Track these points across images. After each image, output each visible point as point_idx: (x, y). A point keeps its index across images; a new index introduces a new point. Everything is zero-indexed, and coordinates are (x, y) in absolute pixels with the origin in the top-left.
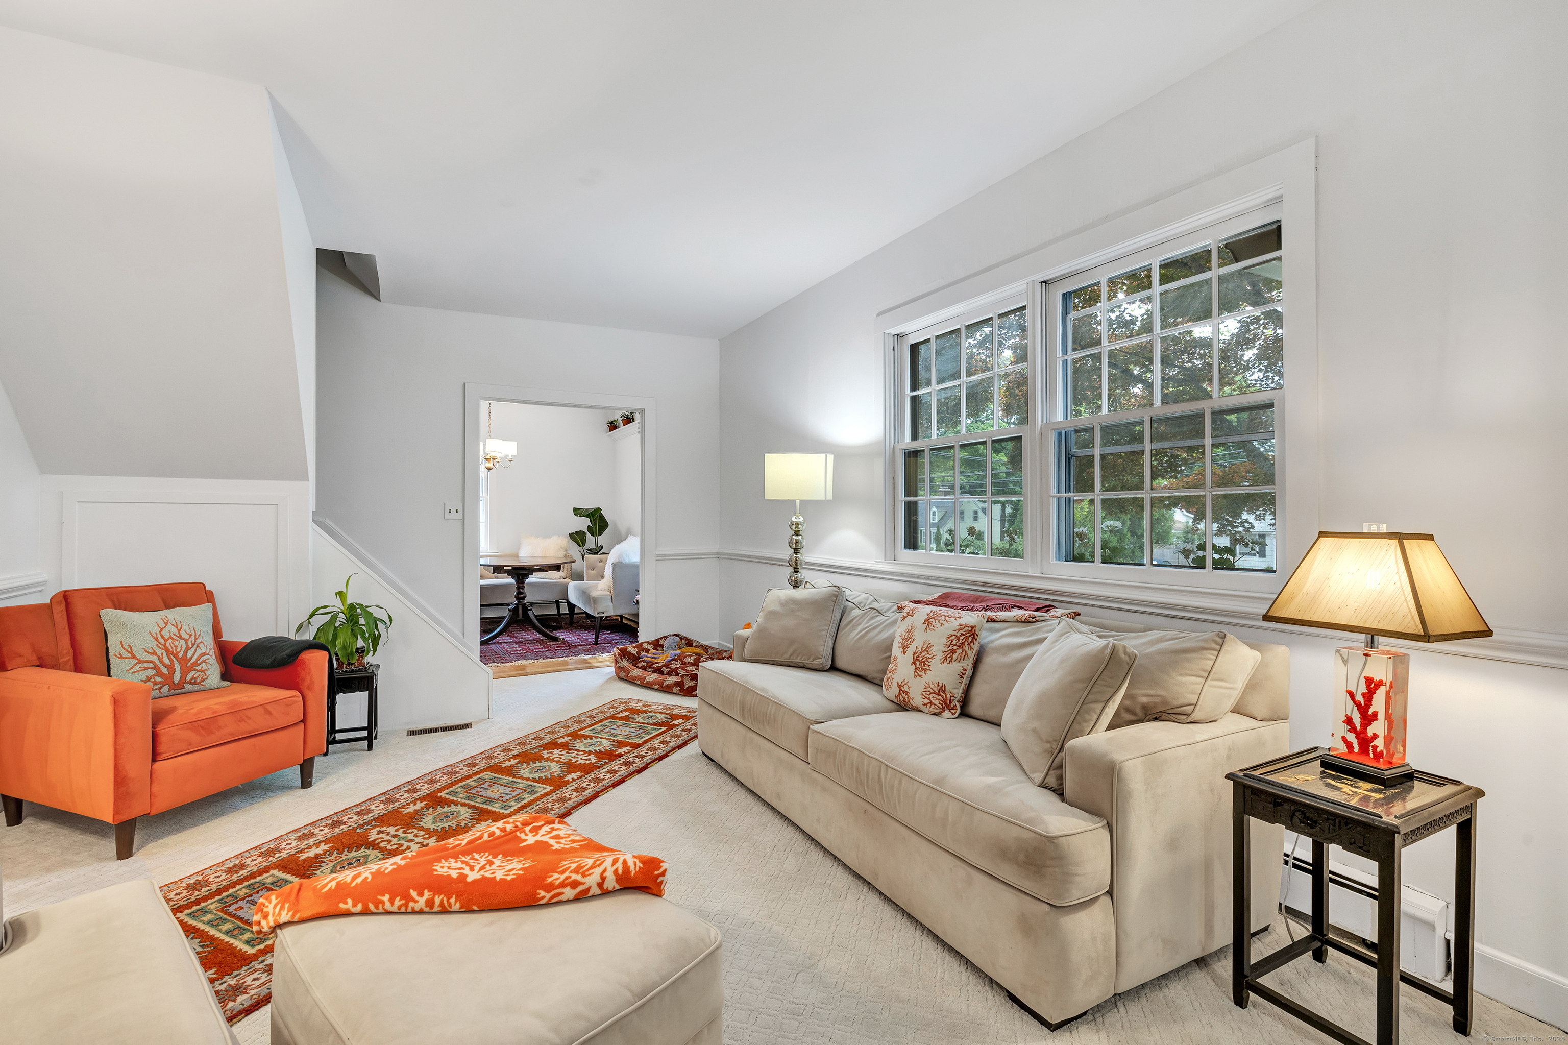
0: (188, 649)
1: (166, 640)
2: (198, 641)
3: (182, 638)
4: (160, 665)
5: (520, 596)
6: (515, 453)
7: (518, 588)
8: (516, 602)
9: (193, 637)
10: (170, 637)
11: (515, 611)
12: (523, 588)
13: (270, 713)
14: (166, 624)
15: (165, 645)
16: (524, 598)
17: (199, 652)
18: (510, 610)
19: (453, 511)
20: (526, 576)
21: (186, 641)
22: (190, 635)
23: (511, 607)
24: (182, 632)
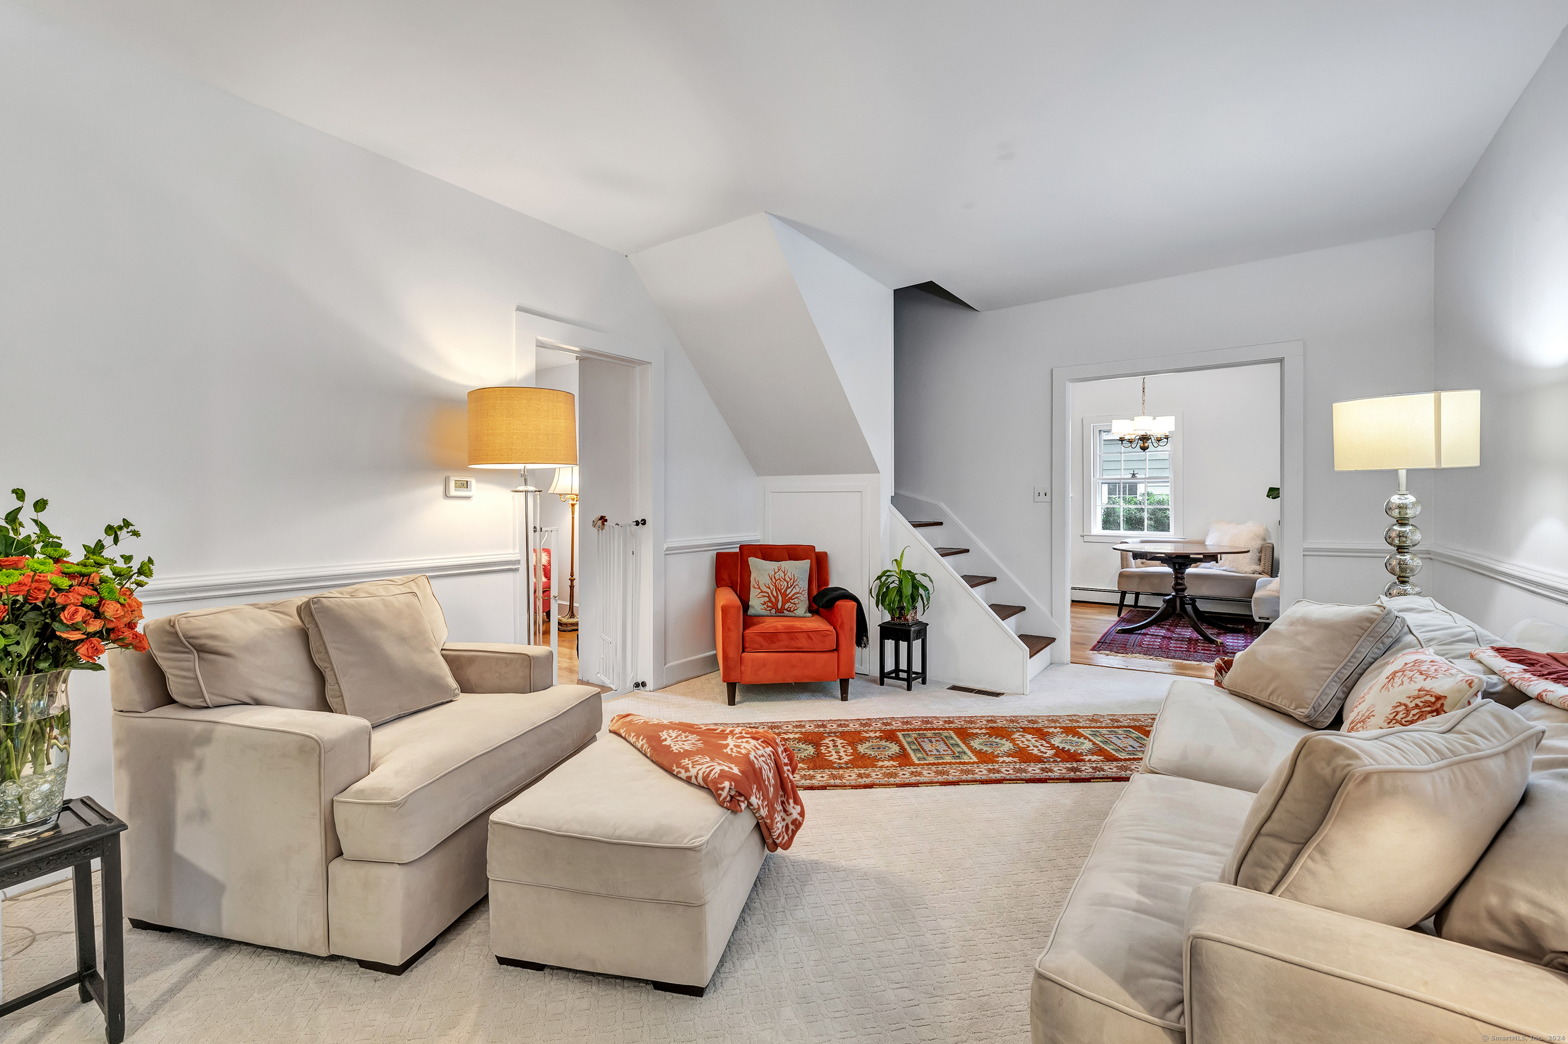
0: (788, 588)
1: (776, 580)
2: (795, 584)
3: (785, 580)
4: (771, 595)
5: (1179, 586)
6: (1173, 429)
7: (1176, 578)
8: (1174, 594)
9: (792, 581)
10: (779, 579)
11: (1170, 603)
12: (1183, 578)
13: (811, 639)
14: (779, 570)
15: (775, 583)
16: (1184, 590)
17: (794, 591)
18: (1164, 601)
19: (1042, 494)
20: (1187, 566)
21: (788, 582)
22: (791, 579)
23: (1168, 598)
24: (786, 576)
